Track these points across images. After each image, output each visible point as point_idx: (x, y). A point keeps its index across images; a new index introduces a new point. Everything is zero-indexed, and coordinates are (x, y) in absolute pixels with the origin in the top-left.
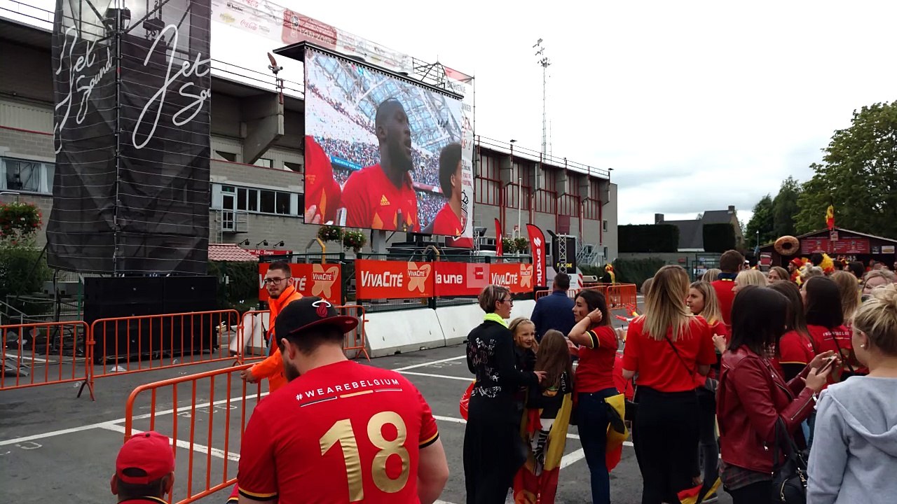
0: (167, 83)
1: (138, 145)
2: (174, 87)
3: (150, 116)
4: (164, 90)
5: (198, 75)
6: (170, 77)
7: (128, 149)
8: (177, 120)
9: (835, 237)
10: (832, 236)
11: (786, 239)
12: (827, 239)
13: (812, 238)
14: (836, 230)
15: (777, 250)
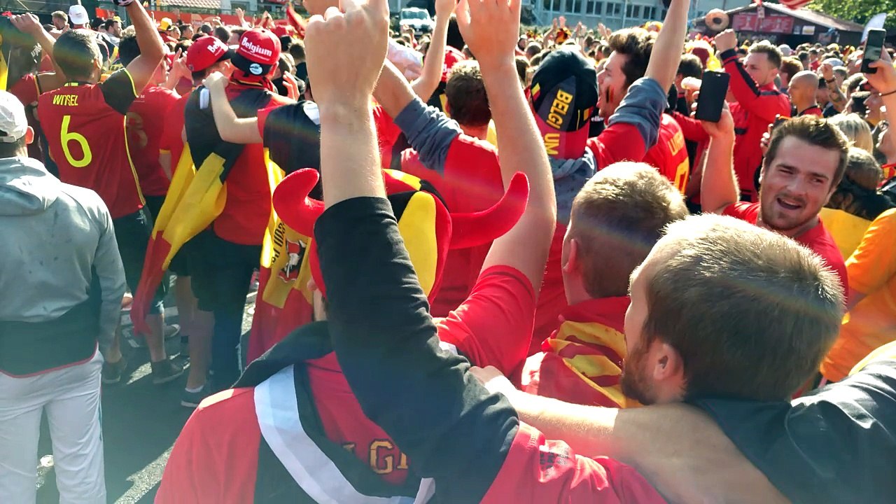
9: (761, 14)
10: (759, 12)
11: (715, 14)
12: (756, 16)
13: (743, 13)
14: (763, 6)
15: (708, 24)
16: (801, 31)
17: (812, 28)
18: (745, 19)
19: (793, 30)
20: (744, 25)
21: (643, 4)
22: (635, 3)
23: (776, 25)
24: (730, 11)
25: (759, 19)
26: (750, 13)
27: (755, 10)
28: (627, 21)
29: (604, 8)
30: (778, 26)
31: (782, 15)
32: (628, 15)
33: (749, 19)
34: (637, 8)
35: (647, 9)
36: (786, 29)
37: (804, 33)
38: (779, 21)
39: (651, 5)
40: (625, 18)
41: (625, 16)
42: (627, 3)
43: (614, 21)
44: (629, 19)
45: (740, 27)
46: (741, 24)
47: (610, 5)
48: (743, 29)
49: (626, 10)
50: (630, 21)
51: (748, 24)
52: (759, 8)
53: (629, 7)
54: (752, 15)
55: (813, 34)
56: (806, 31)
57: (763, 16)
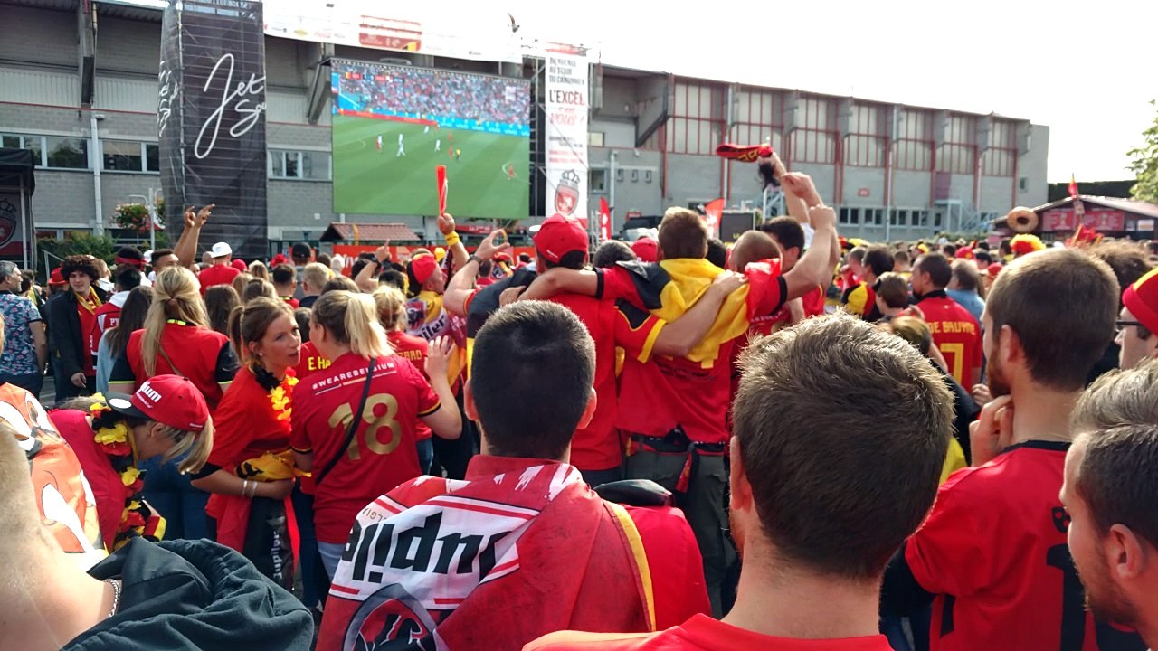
0: (225, 102)
1: (200, 155)
2: (231, 105)
3: (209, 132)
4: (221, 109)
5: (252, 92)
6: (227, 97)
7: (191, 160)
8: (234, 132)
9: (1080, 209)
10: (1077, 208)
11: (1018, 213)
12: (1073, 212)
13: (1056, 210)
14: (1081, 200)
15: (1011, 226)
16: (1136, 226)
17: (1151, 223)
18: (1059, 216)
19: (1125, 227)
20: (1058, 224)
21: (910, 208)
22: (899, 208)
23: (1101, 221)
24: (1038, 208)
25: (1078, 216)
26: (1064, 210)
27: (1070, 205)
28: (891, 230)
29: (862, 216)
30: (1104, 223)
31: (1106, 209)
32: (893, 222)
33: (1064, 216)
34: (903, 214)
35: (915, 214)
36: (1116, 225)
37: (1140, 229)
38: (1104, 216)
39: (920, 208)
40: (889, 226)
41: (888, 224)
42: (889, 208)
43: (875, 231)
44: (893, 227)
45: (1053, 226)
46: (1054, 223)
47: (869, 212)
48: (1058, 228)
49: (889, 217)
50: (895, 229)
51: (1063, 222)
52: (1075, 203)
53: (893, 213)
54: (1067, 212)
55: (1152, 229)
56: (1142, 226)
57: (1083, 212)
